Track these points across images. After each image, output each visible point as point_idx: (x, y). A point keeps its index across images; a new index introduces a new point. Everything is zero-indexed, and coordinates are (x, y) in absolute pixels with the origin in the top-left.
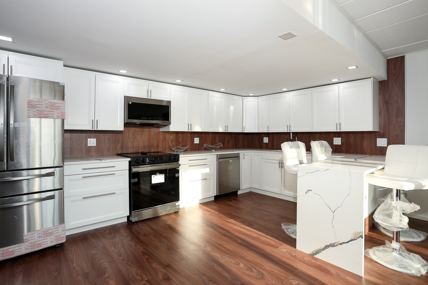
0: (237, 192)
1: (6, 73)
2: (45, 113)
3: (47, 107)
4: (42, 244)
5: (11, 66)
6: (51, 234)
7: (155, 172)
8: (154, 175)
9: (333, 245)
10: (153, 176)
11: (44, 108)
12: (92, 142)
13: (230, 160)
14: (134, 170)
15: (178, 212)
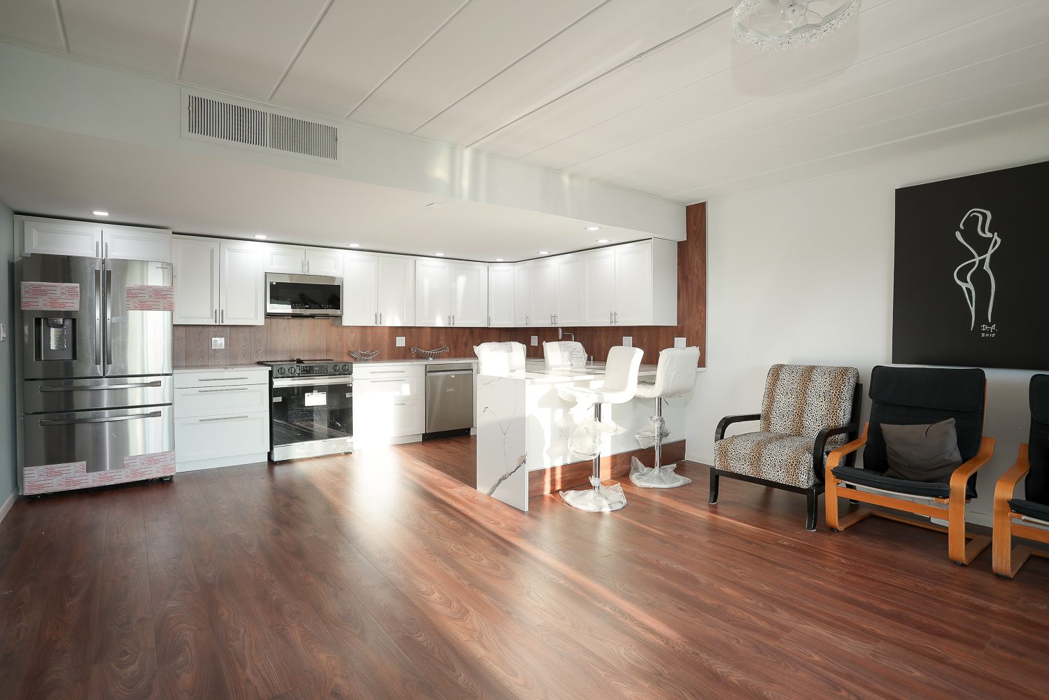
0: (469, 429)
1: (100, 257)
2: (149, 303)
3: (150, 296)
4: (146, 473)
5: (107, 246)
6: (157, 462)
7: (310, 389)
8: (309, 394)
9: (504, 478)
10: (306, 394)
11: (147, 297)
12: (219, 342)
13: (453, 375)
14: (278, 383)
15: (351, 453)
